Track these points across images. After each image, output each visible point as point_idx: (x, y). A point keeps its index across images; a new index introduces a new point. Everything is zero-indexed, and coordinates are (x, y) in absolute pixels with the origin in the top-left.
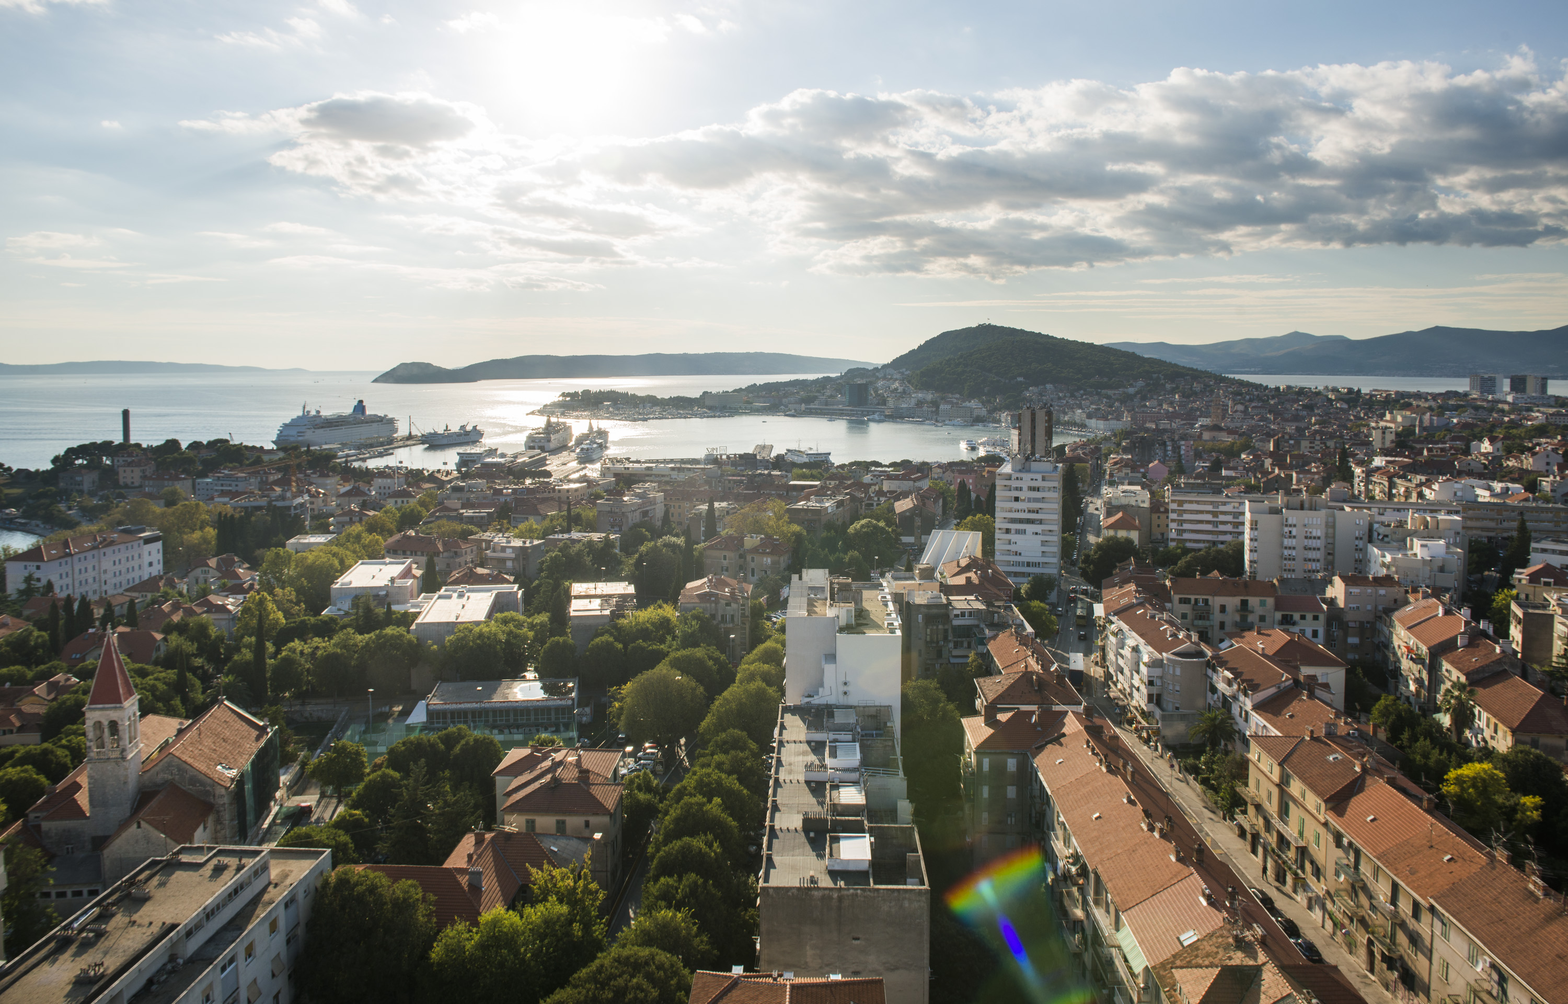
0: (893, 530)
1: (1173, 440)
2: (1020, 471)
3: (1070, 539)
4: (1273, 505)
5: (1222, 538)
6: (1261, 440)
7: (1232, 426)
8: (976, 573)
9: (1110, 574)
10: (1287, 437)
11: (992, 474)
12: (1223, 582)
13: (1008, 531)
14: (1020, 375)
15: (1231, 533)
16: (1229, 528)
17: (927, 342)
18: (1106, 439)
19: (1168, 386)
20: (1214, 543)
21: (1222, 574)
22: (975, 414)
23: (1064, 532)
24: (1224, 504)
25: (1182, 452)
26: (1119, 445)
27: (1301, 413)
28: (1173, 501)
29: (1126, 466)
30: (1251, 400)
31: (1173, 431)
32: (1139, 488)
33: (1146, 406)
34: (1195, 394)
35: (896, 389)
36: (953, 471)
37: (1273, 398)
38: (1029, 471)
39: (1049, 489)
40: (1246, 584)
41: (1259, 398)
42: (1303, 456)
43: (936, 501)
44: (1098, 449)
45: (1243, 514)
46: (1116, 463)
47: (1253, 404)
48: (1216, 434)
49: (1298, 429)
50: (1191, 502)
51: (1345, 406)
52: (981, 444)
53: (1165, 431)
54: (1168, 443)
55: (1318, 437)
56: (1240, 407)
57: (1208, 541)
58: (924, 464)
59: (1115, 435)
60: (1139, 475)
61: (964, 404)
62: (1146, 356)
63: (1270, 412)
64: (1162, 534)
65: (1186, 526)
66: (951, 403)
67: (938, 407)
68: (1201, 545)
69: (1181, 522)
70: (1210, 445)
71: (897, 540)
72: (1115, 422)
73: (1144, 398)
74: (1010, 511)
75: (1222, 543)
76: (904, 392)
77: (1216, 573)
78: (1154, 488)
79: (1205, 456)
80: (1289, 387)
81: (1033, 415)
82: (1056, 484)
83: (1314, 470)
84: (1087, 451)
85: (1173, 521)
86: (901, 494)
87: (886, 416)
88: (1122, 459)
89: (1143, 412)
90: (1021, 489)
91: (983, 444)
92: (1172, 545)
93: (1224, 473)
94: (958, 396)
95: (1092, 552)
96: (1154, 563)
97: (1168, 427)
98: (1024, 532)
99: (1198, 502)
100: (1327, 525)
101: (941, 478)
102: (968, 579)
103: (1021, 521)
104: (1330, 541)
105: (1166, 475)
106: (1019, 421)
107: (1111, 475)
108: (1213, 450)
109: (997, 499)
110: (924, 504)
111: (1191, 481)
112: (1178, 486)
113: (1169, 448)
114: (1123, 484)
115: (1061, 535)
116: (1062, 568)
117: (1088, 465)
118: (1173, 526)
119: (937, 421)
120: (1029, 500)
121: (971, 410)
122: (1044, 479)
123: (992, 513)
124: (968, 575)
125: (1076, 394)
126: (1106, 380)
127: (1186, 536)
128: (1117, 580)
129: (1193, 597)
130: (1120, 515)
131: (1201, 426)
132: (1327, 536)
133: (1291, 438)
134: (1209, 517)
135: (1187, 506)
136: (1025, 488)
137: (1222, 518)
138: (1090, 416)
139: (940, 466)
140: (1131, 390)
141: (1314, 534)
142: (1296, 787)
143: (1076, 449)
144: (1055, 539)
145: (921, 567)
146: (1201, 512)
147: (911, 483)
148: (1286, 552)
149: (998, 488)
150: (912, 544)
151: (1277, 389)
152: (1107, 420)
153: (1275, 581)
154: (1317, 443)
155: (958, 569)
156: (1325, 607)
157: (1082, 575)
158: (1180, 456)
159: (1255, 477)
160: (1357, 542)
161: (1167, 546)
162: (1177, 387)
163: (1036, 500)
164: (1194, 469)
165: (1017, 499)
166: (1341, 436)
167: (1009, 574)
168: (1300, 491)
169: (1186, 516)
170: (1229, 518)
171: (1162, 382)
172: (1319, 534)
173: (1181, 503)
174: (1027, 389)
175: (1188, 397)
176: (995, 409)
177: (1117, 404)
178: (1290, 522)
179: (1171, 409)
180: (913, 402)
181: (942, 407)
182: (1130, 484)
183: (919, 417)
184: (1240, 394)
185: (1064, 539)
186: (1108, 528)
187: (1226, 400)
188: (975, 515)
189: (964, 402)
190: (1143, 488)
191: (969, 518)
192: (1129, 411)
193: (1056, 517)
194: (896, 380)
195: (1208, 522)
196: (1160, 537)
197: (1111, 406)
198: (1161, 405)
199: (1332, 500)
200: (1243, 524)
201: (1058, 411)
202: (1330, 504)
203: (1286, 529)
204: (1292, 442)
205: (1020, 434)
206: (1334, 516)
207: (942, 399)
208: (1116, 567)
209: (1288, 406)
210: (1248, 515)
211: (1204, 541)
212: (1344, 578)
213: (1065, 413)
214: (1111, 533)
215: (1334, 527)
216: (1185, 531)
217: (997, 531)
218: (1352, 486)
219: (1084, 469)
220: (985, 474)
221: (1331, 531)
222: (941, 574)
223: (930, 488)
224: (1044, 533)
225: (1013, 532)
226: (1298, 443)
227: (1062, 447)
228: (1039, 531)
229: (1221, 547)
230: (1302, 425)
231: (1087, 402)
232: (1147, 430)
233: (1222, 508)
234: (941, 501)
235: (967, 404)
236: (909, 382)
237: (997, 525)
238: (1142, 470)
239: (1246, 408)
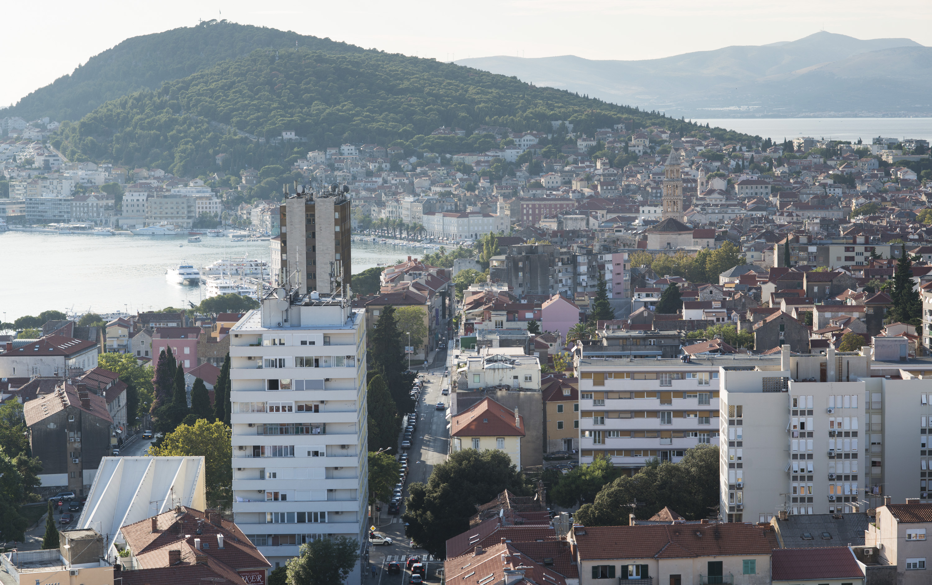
0: (21, 463)
1: (589, 253)
2: (279, 326)
3: (385, 461)
4: (769, 374)
5: (678, 443)
6: (759, 248)
7: (703, 220)
8: (190, 542)
9: (465, 527)
10: (803, 239)
11: (224, 331)
12: (677, 530)
13: (258, 451)
14: (288, 127)
15: (695, 433)
16: (691, 423)
17: (93, 60)
18: (462, 254)
19: (582, 145)
20: (665, 454)
21: (676, 512)
22: (198, 211)
23: (372, 447)
24: (682, 375)
25: (608, 276)
26: (485, 265)
27: (831, 192)
28: (585, 375)
29: (498, 307)
30: (739, 170)
31: (591, 235)
32: (520, 351)
33: (538, 186)
34: (634, 158)
35: (29, 162)
36: (149, 332)
37: (780, 162)
38: (297, 326)
39: (339, 361)
40: (717, 532)
41: (755, 166)
42: (833, 275)
43: (112, 396)
44: (444, 276)
45: (715, 393)
46: (477, 304)
47: (744, 177)
48: (672, 237)
49: (825, 223)
50: (619, 375)
51: (912, 176)
52: (211, 272)
53: (575, 234)
54: (581, 259)
55: (860, 239)
56: (719, 184)
57: (654, 451)
58: (91, 318)
59: (479, 246)
60: (524, 325)
61: (174, 191)
62: (539, 84)
63: (774, 192)
64: (568, 442)
65: (611, 424)
66: (148, 187)
67: (119, 198)
68: (640, 460)
69: (602, 416)
70: (659, 260)
71: (31, 482)
72: (479, 219)
73: (536, 170)
74: (262, 410)
75: (680, 453)
76: (47, 167)
77: (665, 514)
78: (553, 349)
79: (651, 282)
80: (810, 142)
81: (310, 209)
82: (351, 351)
83: (851, 302)
84: (422, 281)
85: (586, 414)
86: (37, 383)
87: (10, 220)
88: (489, 296)
89: (535, 198)
90: (281, 364)
91: (213, 272)
92: (585, 461)
93: (687, 314)
94: (160, 173)
95: (429, 486)
96: (549, 500)
97: (583, 226)
98: (291, 451)
99: (631, 375)
100: (869, 409)
101: (125, 348)
102: (175, 556)
103: (283, 429)
104: (876, 438)
105: (575, 322)
106: (283, 223)
107: (469, 328)
108: (666, 270)
109: (234, 385)
110: (86, 404)
111: (623, 333)
112: (597, 345)
113: (583, 269)
114: (489, 344)
115: (366, 454)
116: (370, 521)
117: (424, 309)
118: (586, 423)
119: (117, 227)
120: (300, 385)
121: (189, 202)
122: (327, 341)
123: (226, 418)
124: (175, 546)
125: (403, 164)
126: (460, 133)
127: (611, 443)
128: (474, 538)
129: (618, 564)
130: (483, 407)
131: (646, 223)
132: (869, 430)
133: (810, 242)
134: (654, 404)
135: (611, 384)
136: (290, 362)
137: (678, 404)
138: (429, 210)
139: (122, 322)
140: (511, 155)
141: (846, 427)
143: (400, 277)
144: (353, 462)
145: (75, 535)
146: (639, 394)
147: (60, 359)
148: (796, 465)
149: (234, 363)
150: (64, 490)
151: (788, 145)
152: (464, 214)
153: (773, 522)
154: (860, 249)
155: (157, 535)
156: (863, 567)
157: (409, 533)
158: (602, 284)
159: (743, 320)
160: (924, 439)
161: (576, 465)
162: (600, 147)
163: (313, 385)
164: (630, 308)
165: (274, 385)
166: (904, 236)
167: (262, 540)
168: (824, 344)
169: (610, 404)
170: (692, 404)
171: (571, 135)
172: (855, 427)
173: (599, 378)
174: (303, 156)
175: (620, 165)
176: (238, 200)
177: (483, 183)
178: (801, 406)
179: (587, 191)
180: (66, 189)
181: (127, 197)
182: (504, 343)
183: (79, 220)
184: (719, 158)
185: (372, 462)
186: (461, 434)
187: (692, 171)
188: (191, 422)
189: (174, 184)
190: (529, 352)
191: (181, 428)
192: (506, 197)
193: (353, 418)
194: (30, 141)
195: (653, 413)
196: (563, 447)
197: (471, 188)
198: (570, 183)
199: (880, 359)
200: (716, 413)
201: (366, 199)
202: (873, 367)
203: (796, 421)
204: (813, 249)
205: (284, 250)
206: (881, 391)
207: (128, 179)
208: (475, 512)
209: (808, 179)
210: (724, 395)
211: (645, 452)
212: (895, 510)
213: (381, 204)
214: (467, 444)
215: (882, 411)
216: (608, 433)
217: (236, 452)
218: (920, 330)
219: (417, 317)
220: (216, 334)
221: (876, 419)
222: (120, 548)
223: (99, 371)
224: (330, 450)
225: (268, 452)
226: (824, 251)
227: (375, 274)
228: (321, 449)
229: (677, 460)
230: (834, 215)
231: (424, 182)
232: (541, 234)
233: (678, 385)
234: (123, 396)
235: (180, 189)
236: (57, 145)
237: (235, 441)
238: (529, 315)
239: (731, 185)
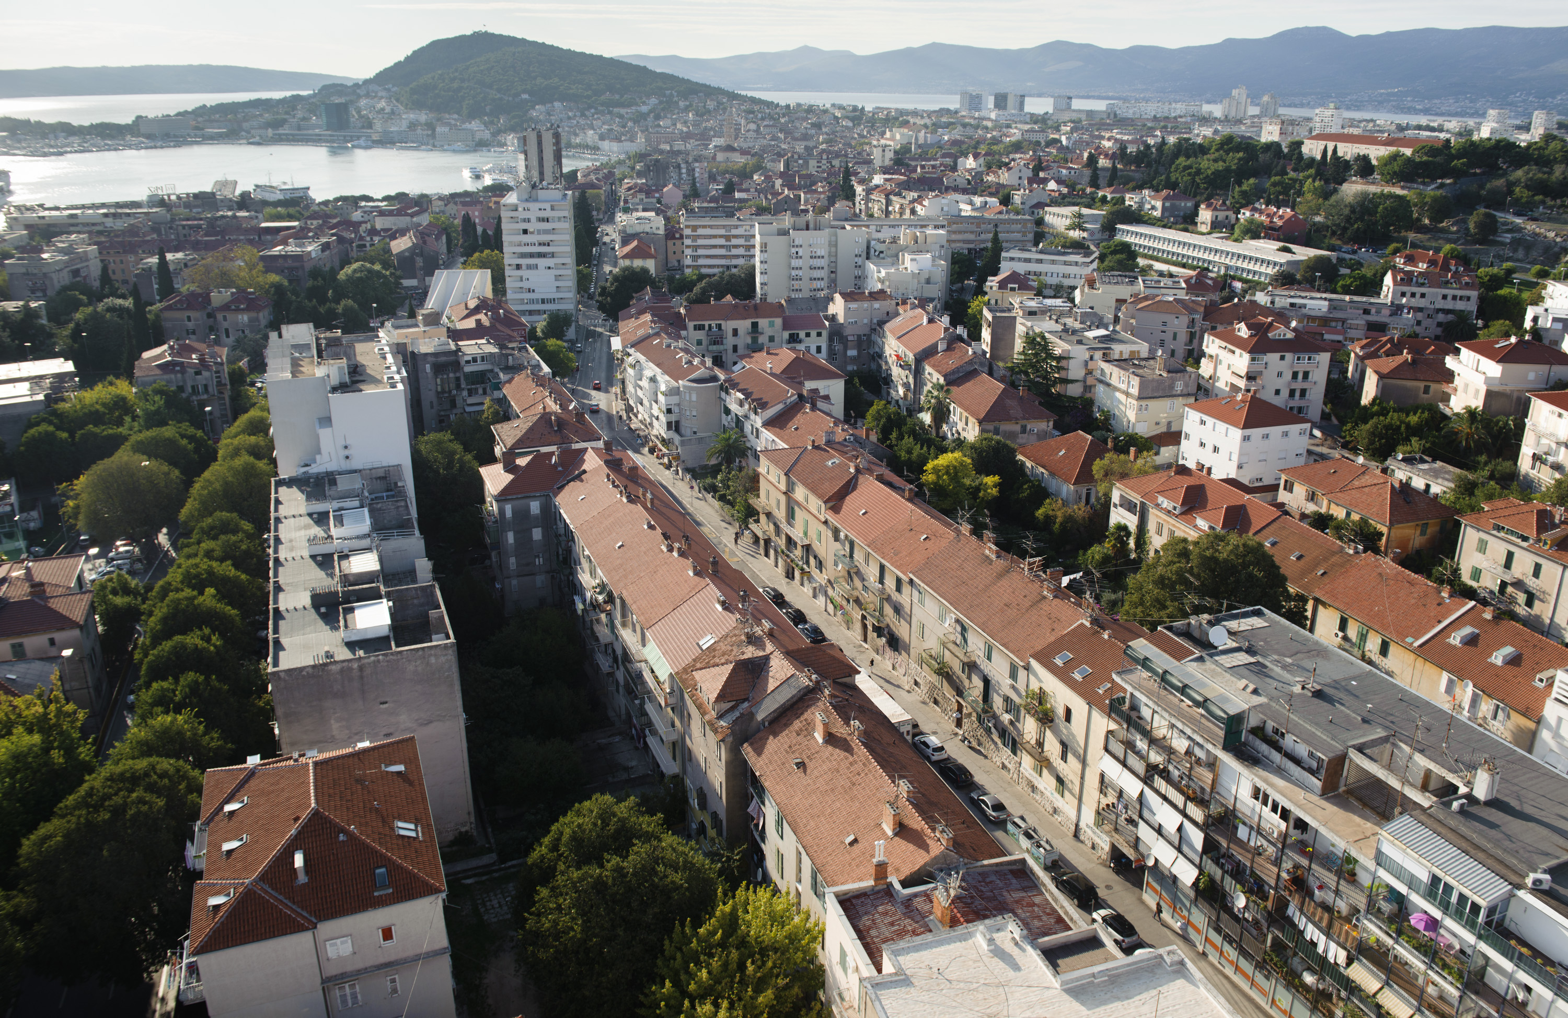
0: (392, 274)
1: (687, 162)
2: (527, 200)
3: (585, 271)
4: (781, 227)
5: (735, 262)
6: (773, 161)
7: (745, 146)
8: (486, 314)
9: (628, 306)
10: (796, 156)
11: (497, 203)
12: (736, 306)
13: (518, 267)
14: (524, 92)
15: (743, 256)
16: (741, 251)
17: (414, 52)
18: (620, 162)
19: (682, 104)
20: (728, 267)
21: (734, 297)
22: (477, 137)
23: (578, 265)
24: (736, 227)
25: (697, 175)
26: (633, 168)
27: (810, 132)
28: (687, 227)
29: (640, 191)
30: (763, 119)
31: (687, 153)
32: (653, 214)
33: (659, 126)
34: (709, 112)
35: (383, 109)
36: (456, 203)
37: (784, 116)
38: (536, 200)
39: (559, 219)
40: (756, 307)
41: (771, 117)
42: (811, 175)
43: (438, 238)
44: (611, 174)
45: (754, 236)
46: (629, 189)
47: (765, 123)
48: (729, 154)
49: (806, 148)
50: (704, 227)
51: (850, 124)
52: (487, 171)
53: (679, 152)
54: (683, 166)
55: (825, 157)
56: (753, 126)
57: (722, 266)
58: (423, 196)
59: (629, 158)
60: (654, 200)
61: (464, 126)
62: (658, 71)
63: (781, 131)
64: (679, 261)
65: (701, 252)
66: (449, 124)
67: (434, 130)
68: (716, 270)
69: (696, 248)
70: (723, 167)
71: (398, 284)
72: (628, 144)
73: (658, 117)
74: (520, 245)
75: (735, 267)
76: (393, 112)
77: (729, 297)
78: (670, 213)
79: (719, 178)
80: (799, 105)
81: (539, 137)
82: (566, 214)
83: (820, 190)
84: (600, 176)
85: (688, 247)
86: (396, 231)
87: (374, 142)
88: (636, 185)
89: (658, 133)
90: (529, 221)
91: (489, 171)
92: (688, 271)
93: (737, 195)
94: (456, 116)
95: (608, 284)
96: (670, 291)
97: (683, 148)
98: (536, 267)
99: (711, 227)
100: (830, 245)
101: (443, 212)
102: (478, 322)
103: (532, 255)
104: (833, 259)
105: (681, 199)
106: (525, 144)
107: (626, 202)
108: (726, 172)
109: (504, 232)
110: (425, 242)
111: (705, 205)
112: (692, 211)
113: (684, 171)
114: (637, 210)
115: (575, 268)
116: (579, 303)
117: (602, 192)
118: (688, 252)
119: (434, 146)
120: (539, 232)
121: (473, 133)
122: (552, 209)
123: (501, 250)
124: (478, 317)
125: (587, 113)
126: (617, 97)
127: (701, 262)
128: (633, 311)
129: (706, 323)
130: (635, 243)
131: (716, 146)
132: (830, 255)
133: (799, 158)
134: (722, 242)
135: (700, 232)
136: (533, 219)
137: (734, 242)
138: (602, 138)
139: (441, 198)
140: (644, 109)
141: (818, 254)
142: (800, 493)
143: (589, 174)
144: (569, 272)
145: (424, 312)
146: (715, 237)
147: (408, 218)
148: (794, 273)
149: (503, 220)
150: (416, 288)
151: (788, 106)
152: (620, 141)
153: (783, 302)
154: (824, 162)
155: (466, 312)
156: (827, 323)
157: (599, 309)
158: (694, 179)
159: (766, 198)
160: (856, 259)
161: (683, 273)
162: (691, 105)
163: (546, 232)
164: (708, 192)
165: (525, 232)
166: (846, 155)
167: (523, 313)
168: (807, 211)
169: (700, 242)
170: (741, 241)
171: (676, 99)
172: (823, 254)
173: (695, 228)
174: (533, 108)
175: (702, 115)
176: (499, 132)
177: (630, 124)
178: (797, 243)
179: (685, 129)
180: (404, 125)
181: (438, 129)
182: (644, 210)
183: (413, 142)
184: (753, 112)
185: (579, 272)
186: (624, 257)
187: (739, 119)
188: (482, 252)
189: (464, 123)
190: (657, 214)
191: (477, 255)
192: (642, 132)
193: (568, 249)
194: (382, 98)
195: (722, 247)
196: (676, 264)
197: (624, 127)
198: (675, 125)
199: (835, 219)
200: (754, 246)
201: (568, 132)
202: (833, 223)
203: (794, 250)
204: (801, 162)
205: (526, 159)
206: (836, 235)
207: (438, 120)
208: (632, 298)
209: (798, 125)
210: (758, 237)
211: (718, 266)
212: (843, 295)
213: (576, 135)
214: (627, 262)
215: (836, 246)
216: (699, 257)
217: (507, 268)
218: (854, 204)
219: (598, 196)
220: (491, 205)
221: (833, 249)
222: (449, 318)
223: (430, 224)
224: (557, 267)
225: (524, 267)
226: (806, 163)
227: (574, 173)
228: (552, 265)
229: (734, 271)
230: (811, 144)
231: (599, 123)
232: (662, 152)
233: (734, 232)
234: (444, 237)
235: (467, 125)
236: (397, 100)
237: (506, 261)
238: (657, 195)
239: (758, 126)
